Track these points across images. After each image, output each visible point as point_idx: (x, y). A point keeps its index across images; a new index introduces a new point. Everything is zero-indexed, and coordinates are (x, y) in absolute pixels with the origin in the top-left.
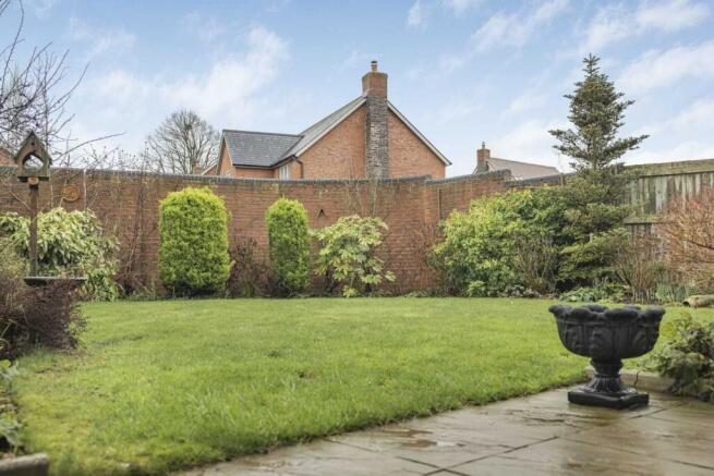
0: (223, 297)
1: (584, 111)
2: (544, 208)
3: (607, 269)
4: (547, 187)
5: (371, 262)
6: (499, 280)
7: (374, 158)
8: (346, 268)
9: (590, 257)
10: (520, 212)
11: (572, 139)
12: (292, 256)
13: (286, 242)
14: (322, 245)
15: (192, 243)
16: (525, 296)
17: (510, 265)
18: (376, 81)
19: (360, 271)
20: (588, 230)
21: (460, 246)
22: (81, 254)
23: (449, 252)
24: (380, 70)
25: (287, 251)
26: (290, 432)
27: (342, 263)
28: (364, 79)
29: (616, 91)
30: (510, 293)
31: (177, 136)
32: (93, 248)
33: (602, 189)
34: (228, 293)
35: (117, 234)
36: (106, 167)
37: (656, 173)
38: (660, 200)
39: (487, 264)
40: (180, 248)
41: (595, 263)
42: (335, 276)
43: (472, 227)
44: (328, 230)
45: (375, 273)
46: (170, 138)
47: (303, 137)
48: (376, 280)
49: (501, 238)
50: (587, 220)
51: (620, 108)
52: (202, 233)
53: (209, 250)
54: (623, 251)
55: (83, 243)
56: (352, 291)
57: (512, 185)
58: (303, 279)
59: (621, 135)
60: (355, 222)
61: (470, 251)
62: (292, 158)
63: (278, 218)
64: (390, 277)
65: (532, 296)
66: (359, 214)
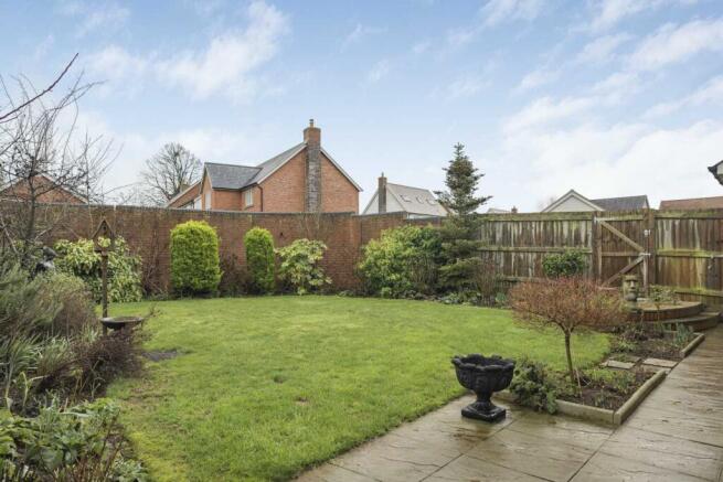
0: (215, 297)
1: (454, 179)
2: (429, 238)
3: (467, 281)
4: (430, 226)
5: (316, 271)
6: (400, 286)
7: (311, 186)
8: (299, 276)
9: (456, 273)
10: (414, 241)
11: (447, 196)
12: (263, 267)
13: (259, 258)
14: (283, 259)
15: (194, 260)
16: (416, 299)
17: (408, 277)
18: (313, 134)
19: (309, 277)
20: (456, 255)
21: (375, 264)
22: (115, 269)
23: (369, 268)
24: (315, 126)
25: (259, 264)
26: (308, 460)
27: (297, 271)
28: (305, 131)
29: (474, 168)
30: (407, 296)
31: (168, 161)
32: (124, 264)
33: (465, 230)
34: (219, 293)
35: (140, 253)
36: (130, 204)
37: (497, 219)
38: (499, 236)
39: (393, 277)
40: (186, 264)
41: (460, 277)
42: (292, 280)
43: (383, 252)
44: (288, 250)
45: (318, 278)
46: (163, 161)
47: (261, 169)
48: (319, 282)
49: (402, 259)
50: (455, 249)
51: (476, 178)
52: (201, 254)
53: (206, 265)
54: (478, 271)
55: (117, 261)
56: (303, 291)
57: (408, 222)
58: (270, 283)
59: (476, 195)
60: (306, 244)
61: (383, 268)
62: (255, 185)
63: (253, 241)
64: (329, 281)
65: (421, 298)
66: (308, 238)
